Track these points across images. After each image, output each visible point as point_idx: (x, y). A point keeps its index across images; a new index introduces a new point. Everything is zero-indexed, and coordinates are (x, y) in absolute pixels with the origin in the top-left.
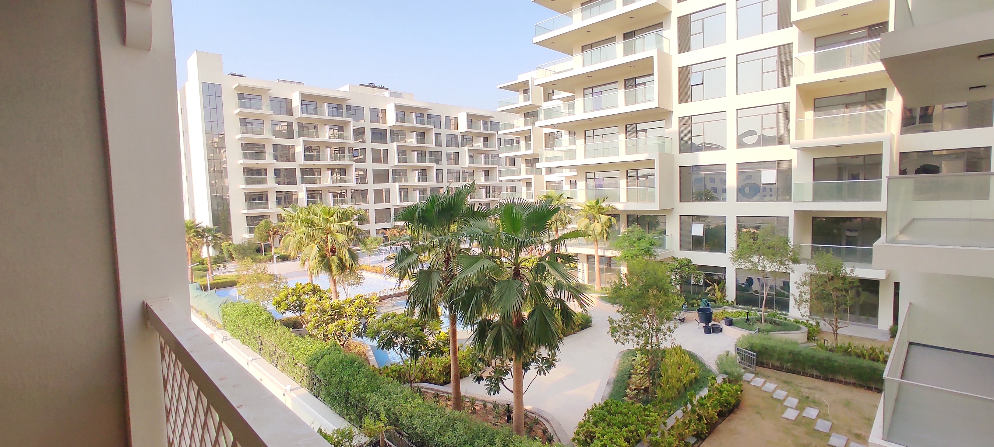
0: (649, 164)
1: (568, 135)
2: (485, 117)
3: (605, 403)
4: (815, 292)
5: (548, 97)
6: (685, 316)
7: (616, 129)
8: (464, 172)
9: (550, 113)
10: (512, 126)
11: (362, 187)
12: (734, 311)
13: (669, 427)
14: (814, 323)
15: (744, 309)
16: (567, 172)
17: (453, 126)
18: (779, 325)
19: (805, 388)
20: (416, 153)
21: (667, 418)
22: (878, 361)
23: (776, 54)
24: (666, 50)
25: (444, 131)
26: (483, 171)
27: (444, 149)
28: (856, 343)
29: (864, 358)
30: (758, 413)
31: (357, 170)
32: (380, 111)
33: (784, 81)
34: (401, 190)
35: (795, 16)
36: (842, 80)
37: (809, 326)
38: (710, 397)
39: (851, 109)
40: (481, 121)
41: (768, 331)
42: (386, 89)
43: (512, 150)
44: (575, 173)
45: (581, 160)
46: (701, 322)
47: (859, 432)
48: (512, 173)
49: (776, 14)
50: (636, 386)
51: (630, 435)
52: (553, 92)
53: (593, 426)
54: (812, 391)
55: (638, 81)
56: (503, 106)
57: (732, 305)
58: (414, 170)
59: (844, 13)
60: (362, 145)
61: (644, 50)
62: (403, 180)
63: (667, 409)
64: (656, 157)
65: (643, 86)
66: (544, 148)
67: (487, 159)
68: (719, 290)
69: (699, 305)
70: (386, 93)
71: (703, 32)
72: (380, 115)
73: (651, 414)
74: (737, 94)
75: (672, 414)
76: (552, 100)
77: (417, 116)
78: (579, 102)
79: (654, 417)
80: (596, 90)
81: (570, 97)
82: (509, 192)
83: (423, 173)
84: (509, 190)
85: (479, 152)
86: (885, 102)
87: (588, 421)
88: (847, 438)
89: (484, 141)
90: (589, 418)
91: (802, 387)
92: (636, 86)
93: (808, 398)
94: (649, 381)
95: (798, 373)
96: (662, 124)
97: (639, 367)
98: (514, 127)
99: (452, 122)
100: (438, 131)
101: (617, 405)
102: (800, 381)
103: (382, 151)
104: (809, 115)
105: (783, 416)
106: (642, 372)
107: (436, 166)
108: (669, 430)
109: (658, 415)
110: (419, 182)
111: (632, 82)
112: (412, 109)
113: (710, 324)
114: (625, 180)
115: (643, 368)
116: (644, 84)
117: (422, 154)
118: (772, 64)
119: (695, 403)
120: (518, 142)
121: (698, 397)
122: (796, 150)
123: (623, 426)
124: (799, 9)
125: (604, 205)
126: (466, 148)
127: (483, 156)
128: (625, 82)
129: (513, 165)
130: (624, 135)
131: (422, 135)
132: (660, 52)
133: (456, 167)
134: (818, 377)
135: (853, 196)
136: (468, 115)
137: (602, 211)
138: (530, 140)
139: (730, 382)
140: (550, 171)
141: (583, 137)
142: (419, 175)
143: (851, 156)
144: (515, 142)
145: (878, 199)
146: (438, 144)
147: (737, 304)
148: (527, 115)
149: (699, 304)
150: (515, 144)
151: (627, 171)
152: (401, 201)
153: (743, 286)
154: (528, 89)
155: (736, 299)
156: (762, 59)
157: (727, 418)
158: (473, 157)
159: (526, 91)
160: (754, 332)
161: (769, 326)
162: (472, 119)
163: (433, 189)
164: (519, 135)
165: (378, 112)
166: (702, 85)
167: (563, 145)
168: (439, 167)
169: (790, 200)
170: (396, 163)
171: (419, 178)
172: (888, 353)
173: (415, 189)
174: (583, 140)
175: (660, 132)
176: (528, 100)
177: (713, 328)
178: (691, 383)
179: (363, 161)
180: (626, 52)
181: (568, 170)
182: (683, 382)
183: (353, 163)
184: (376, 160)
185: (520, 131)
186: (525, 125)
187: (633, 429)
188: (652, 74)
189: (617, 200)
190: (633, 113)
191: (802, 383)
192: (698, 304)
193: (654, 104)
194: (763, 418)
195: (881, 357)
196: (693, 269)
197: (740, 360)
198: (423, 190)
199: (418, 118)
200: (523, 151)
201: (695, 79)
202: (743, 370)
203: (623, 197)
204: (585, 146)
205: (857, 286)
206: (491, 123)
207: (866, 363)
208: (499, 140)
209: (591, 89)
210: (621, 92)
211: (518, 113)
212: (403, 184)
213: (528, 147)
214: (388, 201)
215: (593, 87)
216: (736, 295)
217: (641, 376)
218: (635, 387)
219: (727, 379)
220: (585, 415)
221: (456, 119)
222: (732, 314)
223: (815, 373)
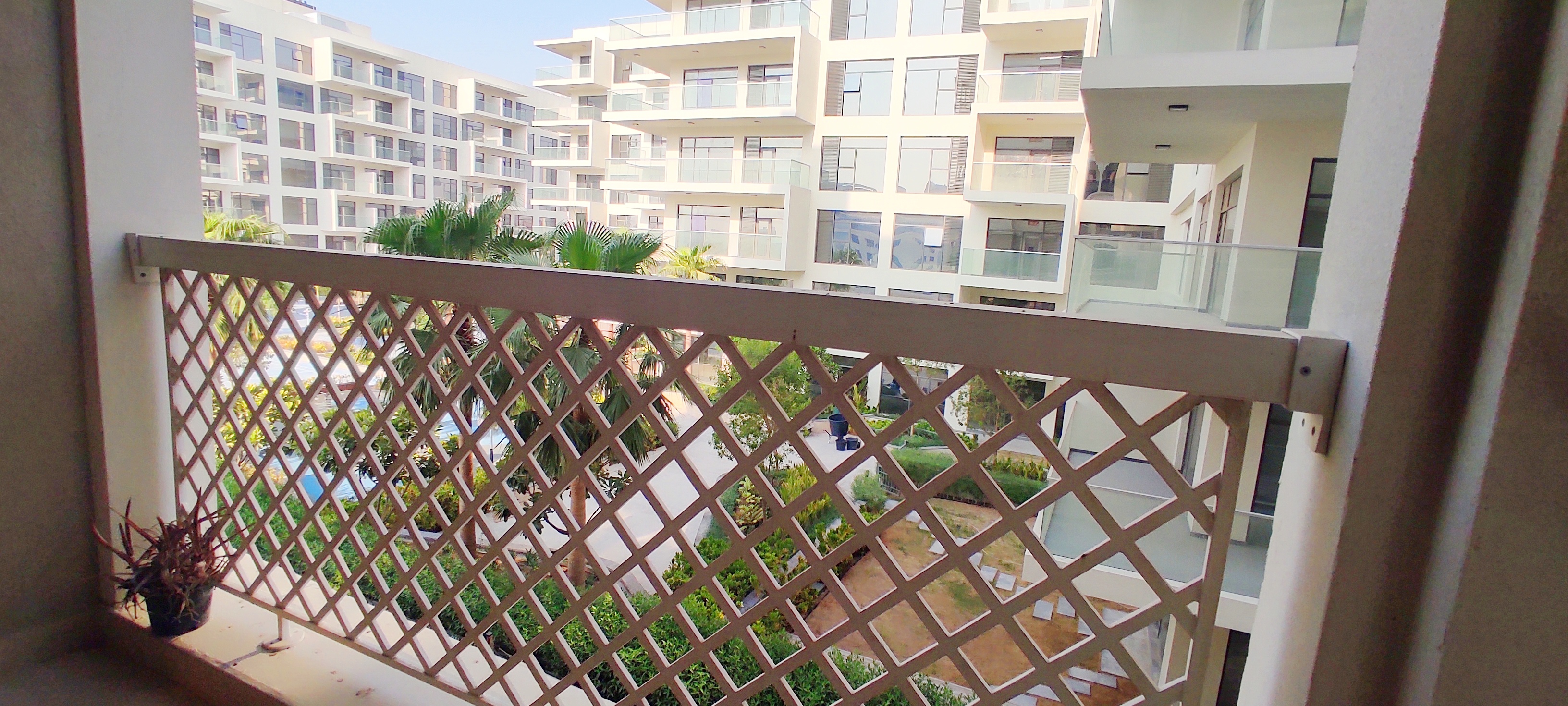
0: (774, 201)
1: (650, 143)
2: (508, 93)
3: (701, 543)
4: (978, 393)
5: (622, 75)
6: (812, 426)
7: (730, 142)
8: (466, 184)
9: (623, 102)
10: (556, 116)
11: (256, 190)
12: (877, 420)
13: (790, 570)
14: (972, 437)
15: (888, 418)
16: (645, 203)
17: (447, 101)
18: (931, 438)
19: (956, 515)
20: (373, 139)
21: (788, 559)
22: (1036, 479)
23: (957, 67)
24: (812, 31)
25: (429, 107)
26: (500, 186)
27: (429, 141)
28: (1014, 460)
29: (1023, 474)
30: (901, 549)
31: (246, 156)
32: (299, 48)
33: (963, 106)
34: (341, 204)
35: (985, 18)
36: (1030, 117)
37: (965, 439)
38: (844, 528)
39: (1037, 157)
40: (501, 99)
41: (917, 446)
42: (311, 7)
43: (554, 157)
44: (662, 206)
45: (672, 183)
46: (833, 435)
47: (1009, 562)
48: (553, 196)
49: (962, 10)
50: (745, 520)
51: (738, 583)
52: (630, 68)
53: (684, 575)
54: (963, 519)
55: (769, 72)
56: (544, 79)
57: (873, 412)
58: (368, 170)
59: (1039, 27)
60: (258, 109)
61: (781, 25)
62: (345, 185)
63: (788, 547)
64: (786, 190)
65: (775, 81)
66: (610, 157)
67: (508, 167)
68: (858, 392)
69: (832, 412)
70: (313, 17)
71: (866, 15)
72: (299, 55)
73: (767, 554)
74: (903, 114)
75: (795, 554)
76: (629, 81)
77: (376, 71)
78: (676, 89)
79: (770, 559)
80: (703, 75)
81: (660, 82)
82: (544, 226)
83: (388, 176)
84: (544, 223)
85: (495, 153)
86: (1071, 154)
87: (678, 569)
88: (997, 569)
89: (505, 135)
90: (679, 565)
91: (953, 514)
92: (765, 78)
93: (959, 527)
94: (764, 512)
95: (950, 498)
96: (798, 142)
97: (749, 494)
98: (559, 117)
99: (447, 92)
100: (419, 105)
101: (719, 546)
102: (951, 508)
103: (301, 125)
104: (989, 157)
105: (930, 550)
106: (753, 501)
107: (412, 169)
108: (790, 574)
109: (776, 555)
110: (378, 192)
111: (760, 72)
112: (367, 57)
113: (845, 438)
114: (738, 222)
115: (754, 496)
116: (778, 77)
117: (385, 142)
118: (950, 79)
119: (825, 538)
120: (564, 144)
121: (828, 531)
122: (969, 204)
123: (728, 573)
124: (990, 10)
125: (704, 257)
126: (472, 143)
127: (501, 160)
128: (750, 70)
129: (554, 181)
130: (742, 152)
131: (386, 108)
132: (805, 31)
133: (451, 175)
134: (971, 502)
135: (1027, 274)
136: (478, 86)
137: (701, 267)
138: (588, 143)
139: (869, 510)
140: (617, 196)
141: (678, 147)
142: (378, 181)
143: (1029, 221)
144: (559, 143)
145: (1055, 280)
146: (418, 129)
147: (880, 412)
148: (583, 100)
149: (832, 410)
150: (559, 147)
151: (742, 208)
152: (340, 225)
153: (889, 387)
154: (589, 57)
155: (879, 405)
156: (940, 70)
157: (863, 558)
158: (482, 161)
159: (585, 59)
160: (900, 447)
161: (920, 439)
162: (483, 93)
163: (404, 210)
164: (569, 133)
165: (293, 51)
166: (859, 94)
167: (642, 157)
168: (418, 170)
169: (957, 272)
170: (332, 153)
171: (378, 185)
172: (1047, 470)
173: (369, 205)
174: (678, 152)
175: (795, 155)
176: (588, 76)
177: (848, 443)
178: (819, 514)
179: (260, 139)
180: (755, 23)
181: (647, 198)
182: (810, 511)
183: (237, 141)
184: (290, 141)
185: (571, 127)
186: (581, 117)
187: (742, 575)
188: (791, 65)
189: (725, 253)
190: (758, 120)
191: (953, 510)
192: (829, 410)
193: (790, 110)
194: (906, 554)
195: (1040, 473)
196: (827, 360)
197: (882, 484)
198: (385, 209)
199: (380, 75)
200: (574, 160)
201: (849, 83)
202: (885, 497)
203: (733, 247)
204: (681, 162)
205: (1024, 387)
206: (519, 105)
207: (1025, 480)
208: (532, 136)
209: (696, 73)
210: (743, 84)
211: (569, 95)
212: (345, 192)
213: (582, 155)
214: (313, 220)
215: (698, 70)
216: (880, 400)
217: (752, 506)
218: (743, 522)
219: (865, 507)
220: (673, 561)
221: (453, 89)
222: (873, 424)
223: (969, 497)
